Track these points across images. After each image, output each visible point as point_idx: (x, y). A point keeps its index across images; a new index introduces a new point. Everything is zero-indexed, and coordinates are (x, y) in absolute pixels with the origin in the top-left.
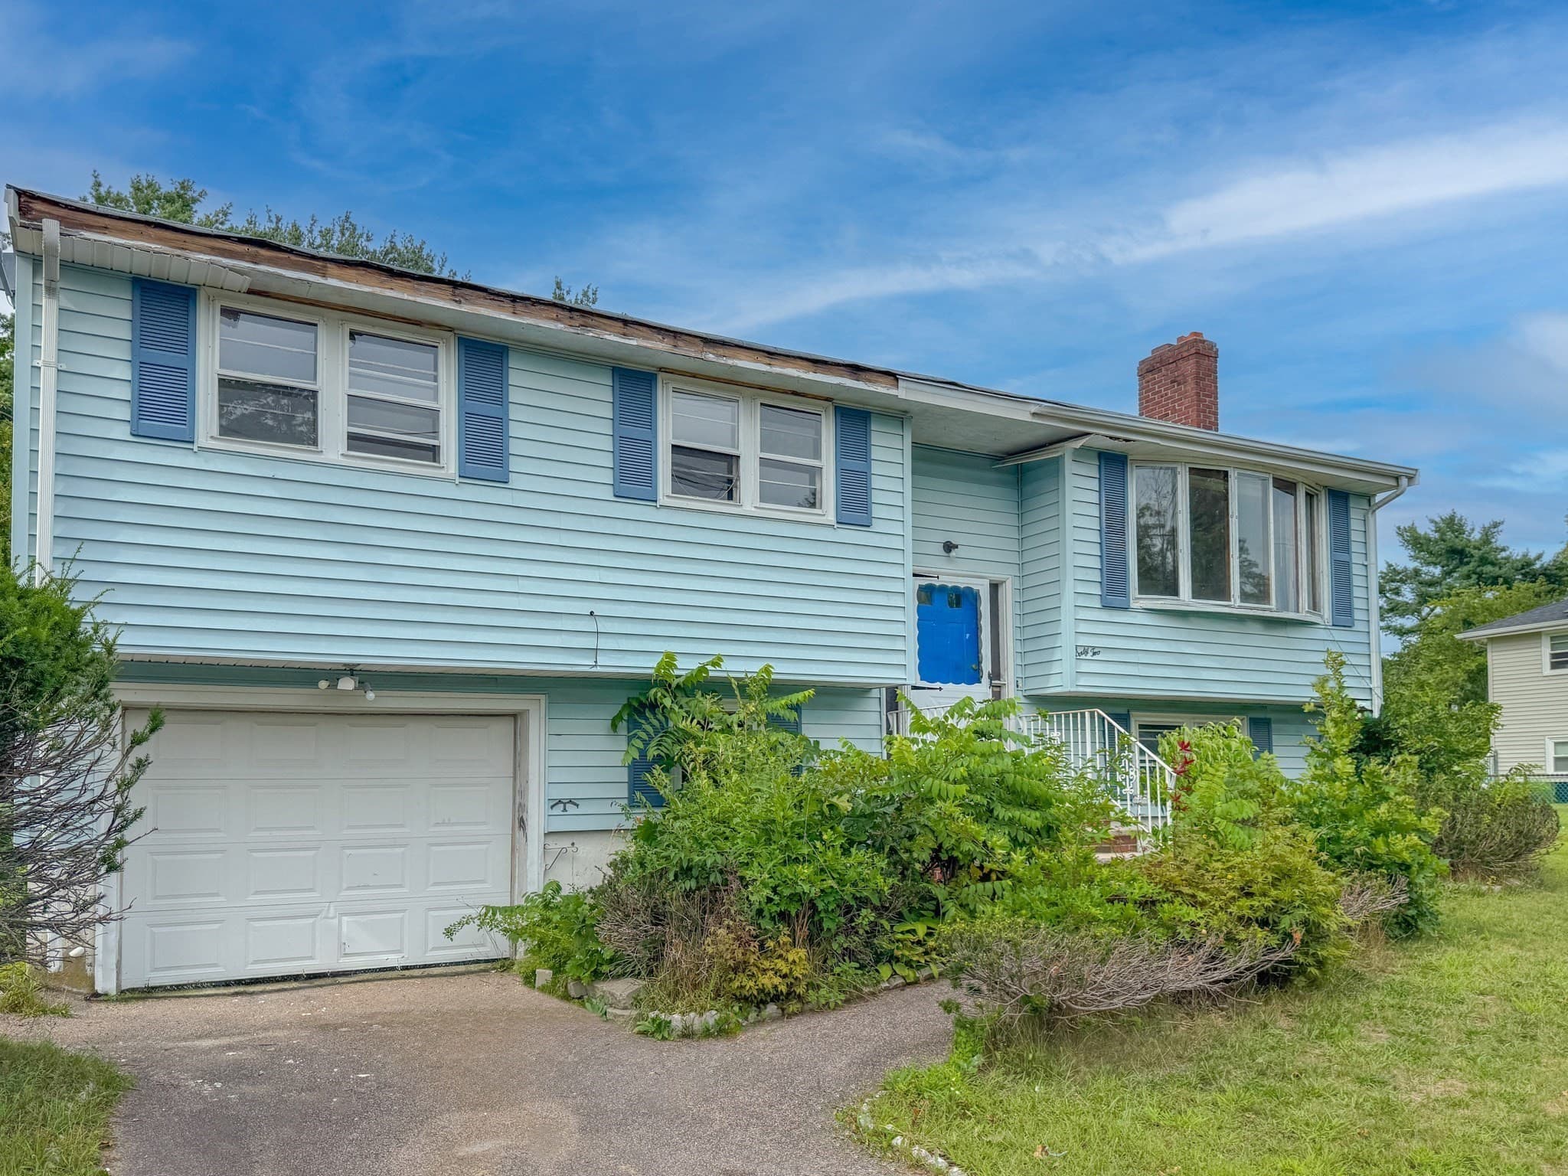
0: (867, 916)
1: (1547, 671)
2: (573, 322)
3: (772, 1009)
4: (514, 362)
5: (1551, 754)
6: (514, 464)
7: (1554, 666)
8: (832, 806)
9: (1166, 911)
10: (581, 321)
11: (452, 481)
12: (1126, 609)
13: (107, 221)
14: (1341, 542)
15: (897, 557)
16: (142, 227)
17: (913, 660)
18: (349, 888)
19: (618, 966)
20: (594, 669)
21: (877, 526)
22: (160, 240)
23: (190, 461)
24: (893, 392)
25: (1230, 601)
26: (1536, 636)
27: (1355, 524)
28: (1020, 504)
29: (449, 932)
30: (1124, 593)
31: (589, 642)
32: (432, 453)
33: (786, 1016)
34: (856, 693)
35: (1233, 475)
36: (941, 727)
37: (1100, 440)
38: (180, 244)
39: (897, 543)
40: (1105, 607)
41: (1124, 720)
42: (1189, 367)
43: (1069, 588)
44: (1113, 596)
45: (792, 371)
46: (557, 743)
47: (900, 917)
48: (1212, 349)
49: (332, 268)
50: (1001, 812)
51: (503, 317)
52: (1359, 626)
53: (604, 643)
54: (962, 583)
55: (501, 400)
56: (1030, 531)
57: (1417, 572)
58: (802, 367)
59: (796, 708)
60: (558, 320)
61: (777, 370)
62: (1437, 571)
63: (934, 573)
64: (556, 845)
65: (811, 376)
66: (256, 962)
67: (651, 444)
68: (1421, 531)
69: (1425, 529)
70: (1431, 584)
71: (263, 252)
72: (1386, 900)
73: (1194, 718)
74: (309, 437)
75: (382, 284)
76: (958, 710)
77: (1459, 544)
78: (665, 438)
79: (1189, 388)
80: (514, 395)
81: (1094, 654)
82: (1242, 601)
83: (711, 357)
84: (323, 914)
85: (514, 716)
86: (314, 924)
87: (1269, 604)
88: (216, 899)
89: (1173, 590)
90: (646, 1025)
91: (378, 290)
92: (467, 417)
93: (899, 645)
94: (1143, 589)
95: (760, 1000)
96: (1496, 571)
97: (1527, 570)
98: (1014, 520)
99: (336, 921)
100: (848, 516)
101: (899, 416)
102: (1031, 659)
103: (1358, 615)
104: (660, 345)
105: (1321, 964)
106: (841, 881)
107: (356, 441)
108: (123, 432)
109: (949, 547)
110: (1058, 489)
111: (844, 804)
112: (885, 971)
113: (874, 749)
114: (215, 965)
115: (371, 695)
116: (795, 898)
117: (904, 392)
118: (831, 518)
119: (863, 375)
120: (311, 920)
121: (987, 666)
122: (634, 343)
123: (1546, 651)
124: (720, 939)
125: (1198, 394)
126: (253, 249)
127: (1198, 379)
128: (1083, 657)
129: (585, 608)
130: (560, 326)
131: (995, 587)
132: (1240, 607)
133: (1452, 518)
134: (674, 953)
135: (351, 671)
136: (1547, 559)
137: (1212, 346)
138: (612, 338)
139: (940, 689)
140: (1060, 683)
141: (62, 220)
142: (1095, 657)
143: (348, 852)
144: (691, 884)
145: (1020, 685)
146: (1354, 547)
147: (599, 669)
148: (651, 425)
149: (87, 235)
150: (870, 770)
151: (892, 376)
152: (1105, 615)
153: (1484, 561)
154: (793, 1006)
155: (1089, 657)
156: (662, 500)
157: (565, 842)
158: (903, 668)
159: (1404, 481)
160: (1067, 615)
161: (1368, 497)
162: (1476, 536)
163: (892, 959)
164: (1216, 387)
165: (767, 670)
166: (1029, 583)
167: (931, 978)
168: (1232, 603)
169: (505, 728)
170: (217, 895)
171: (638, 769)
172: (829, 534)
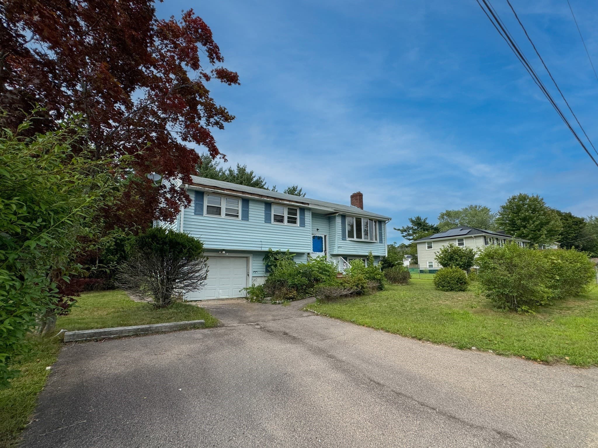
0: (304, 287)
1: (427, 249)
3: (291, 300)
4: (250, 202)
5: (428, 265)
6: (250, 218)
7: (428, 248)
8: (300, 271)
9: (344, 285)
10: (261, 196)
11: (240, 221)
12: (346, 240)
13: (194, 184)
14: (380, 229)
15: (309, 232)
16: (199, 185)
17: (312, 249)
18: (221, 285)
19: (268, 295)
21: (306, 227)
22: (201, 186)
23: (202, 218)
24: (308, 206)
26: (425, 242)
27: (383, 226)
28: (329, 222)
29: (240, 291)
30: (346, 238)
31: (260, 246)
32: (237, 216)
33: (293, 301)
34: (303, 254)
35: (362, 219)
36: (315, 260)
37: (341, 213)
38: (204, 187)
39: (309, 230)
41: (346, 259)
42: (358, 197)
43: (337, 237)
44: (344, 238)
45: (293, 203)
46: (254, 262)
47: (309, 288)
50: (324, 273)
51: (249, 196)
52: (383, 243)
53: (263, 246)
54: (320, 235)
55: (248, 208)
56: (330, 227)
57: (413, 227)
59: (293, 257)
60: (257, 196)
62: (416, 227)
64: (254, 278)
65: (296, 204)
67: (271, 214)
68: (413, 219)
69: (414, 219)
70: (415, 230)
71: (216, 188)
72: (376, 284)
74: (220, 214)
76: (318, 257)
77: (419, 222)
78: (273, 213)
79: (358, 201)
80: (250, 207)
82: (364, 239)
83: (280, 201)
84: (216, 289)
85: (247, 257)
87: (369, 240)
89: (353, 237)
90: (273, 303)
92: (243, 210)
93: (310, 246)
94: (349, 237)
95: (290, 298)
96: (426, 228)
97: (432, 227)
98: (328, 225)
99: (218, 291)
100: (301, 225)
101: (309, 209)
102: (331, 248)
103: (383, 241)
104: (273, 200)
105: (364, 292)
106: (301, 282)
107: (227, 215)
108: (193, 214)
109: (318, 230)
110: (335, 221)
111: (301, 271)
112: (307, 295)
113: (306, 263)
114: (200, 297)
115: (228, 254)
116: (295, 284)
117: (310, 206)
118: (299, 226)
119: (304, 204)
121: (324, 249)
122: (268, 199)
123: (427, 245)
124: (284, 290)
125: (360, 202)
126: (214, 187)
127: (360, 199)
128: (339, 248)
129: (260, 240)
131: (325, 236)
133: (418, 217)
134: (277, 293)
135: (224, 250)
136: (435, 226)
137: (362, 194)
138: (265, 199)
140: (335, 253)
142: (341, 248)
143: (221, 279)
144: (279, 283)
145: (329, 253)
146: (383, 230)
147: (262, 250)
148: (271, 211)
149: (191, 186)
150: (304, 266)
151: (308, 204)
152: (343, 241)
153: (424, 226)
154: (294, 300)
156: (272, 223)
157: (255, 278)
158: (310, 250)
160: (336, 241)
161: (385, 222)
162: (423, 221)
163: (308, 293)
164: (363, 201)
165: (288, 250)
166: (331, 235)
167: (313, 296)
168: (362, 239)
169: (245, 259)
171: (267, 266)
172: (298, 228)
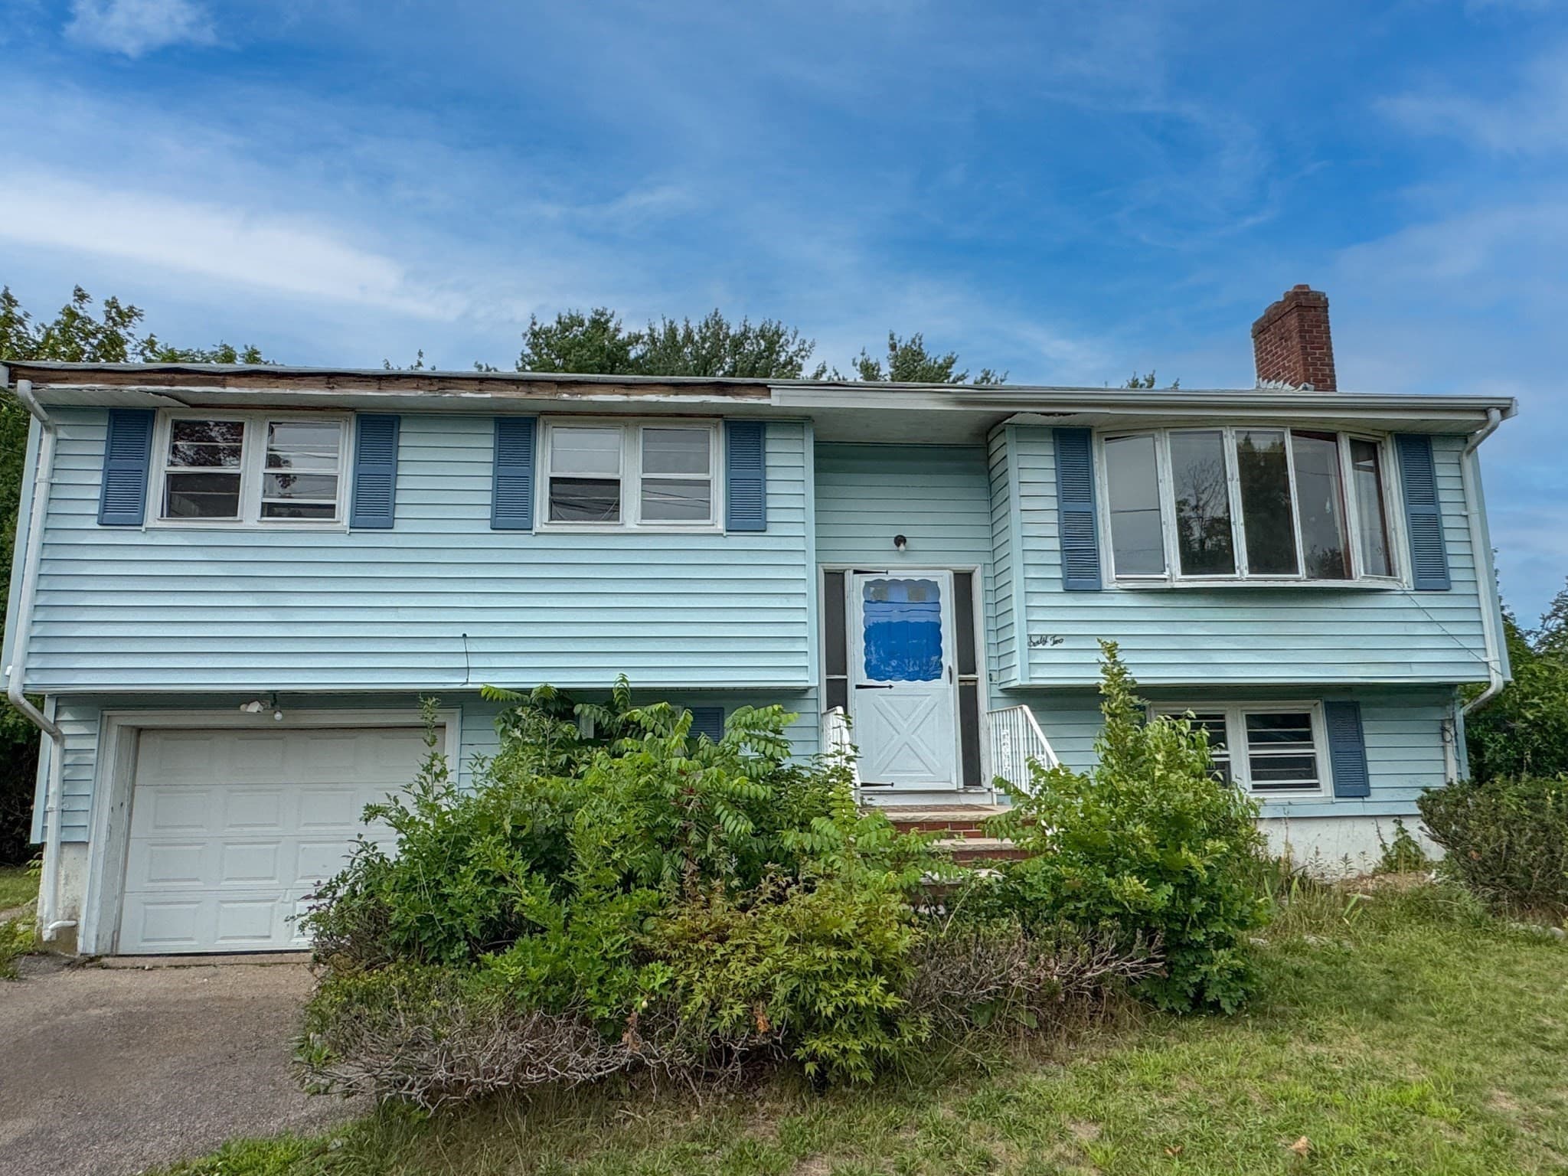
2: (432, 388)
4: (403, 427)
6: (399, 512)
10: (441, 385)
11: (345, 532)
12: (1097, 591)
13: (67, 374)
15: (796, 559)
16: (91, 374)
18: (302, 878)
20: (465, 687)
21: (772, 530)
22: (103, 381)
23: (142, 539)
25: (1234, 572)
27: (1440, 469)
28: (990, 489)
30: (1097, 575)
31: (461, 663)
32: (328, 511)
35: (1228, 433)
37: (1049, 414)
38: (117, 381)
39: (796, 544)
40: (1068, 591)
42: (1293, 321)
43: (1019, 572)
44: (1078, 578)
48: (1319, 299)
49: (232, 380)
51: (370, 393)
52: (1459, 589)
53: (474, 662)
54: (916, 576)
55: (391, 459)
56: (996, 516)
58: (661, 392)
60: (418, 388)
61: (634, 398)
63: (883, 568)
65: (672, 399)
66: (223, 938)
67: (528, 479)
71: (178, 377)
73: (1241, 706)
74: (231, 510)
75: (269, 385)
78: (543, 473)
79: (1294, 343)
81: (1055, 642)
82: (1251, 572)
83: (565, 396)
84: (280, 900)
86: (272, 908)
87: (1297, 573)
88: (196, 883)
91: (266, 390)
93: (800, 646)
94: (1122, 567)
99: (291, 905)
100: (739, 523)
101: (795, 422)
102: (1004, 650)
103: (1456, 575)
107: (268, 509)
108: (93, 523)
109: (900, 540)
114: (191, 939)
115: (278, 716)
117: (802, 401)
118: (720, 527)
119: (730, 390)
120: (270, 904)
121: (949, 661)
122: (489, 395)
125: (1304, 348)
126: (170, 376)
127: (1303, 332)
128: (1040, 646)
129: (458, 632)
130: (420, 393)
131: (962, 578)
132: (1248, 579)
137: (1320, 296)
138: (468, 395)
139: (891, 687)
140: (1018, 678)
141: (31, 379)
142: (1055, 646)
143: (303, 846)
145: (994, 678)
147: (469, 686)
148: (529, 462)
149: (53, 386)
152: (1069, 600)
155: (1048, 646)
156: (539, 528)
158: (802, 668)
159: (1495, 414)
160: (1018, 604)
164: (1329, 338)
166: (998, 569)
168: (1237, 575)
170: (196, 879)
172: (718, 543)
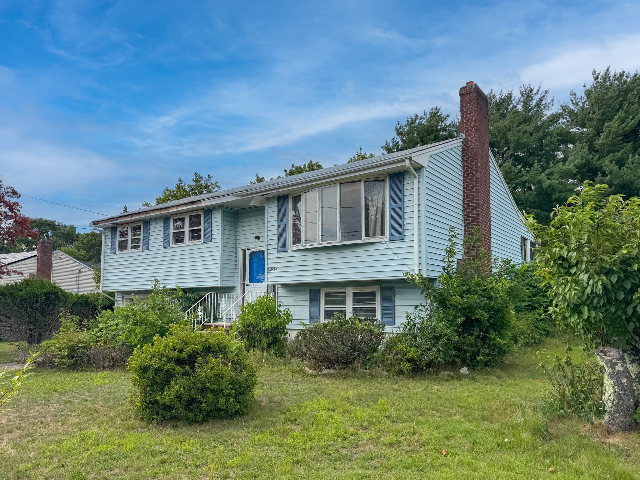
4: (150, 223)
6: (150, 245)
12: (287, 251)
14: (397, 198)
15: (217, 249)
23: (115, 257)
24: (201, 205)
30: (287, 246)
32: (140, 246)
35: (318, 190)
39: (217, 245)
40: (278, 252)
43: (267, 247)
44: (282, 248)
52: (408, 239)
53: (161, 282)
54: (260, 249)
63: (253, 248)
67: (170, 234)
80: (150, 230)
82: (322, 241)
87: (336, 240)
92: (144, 238)
93: (217, 275)
94: (294, 242)
100: (206, 240)
101: (218, 208)
107: (132, 247)
109: (258, 238)
118: (203, 241)
128: (270, 271)
129: (158, 275)
132: (321, 244)
139: (252, 285)
155: (273, 271)
156: (171, 246)
158: (217, 281)
159: (407, 161)
168: (318, 243)
172: (201, 247)
